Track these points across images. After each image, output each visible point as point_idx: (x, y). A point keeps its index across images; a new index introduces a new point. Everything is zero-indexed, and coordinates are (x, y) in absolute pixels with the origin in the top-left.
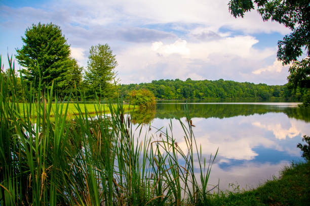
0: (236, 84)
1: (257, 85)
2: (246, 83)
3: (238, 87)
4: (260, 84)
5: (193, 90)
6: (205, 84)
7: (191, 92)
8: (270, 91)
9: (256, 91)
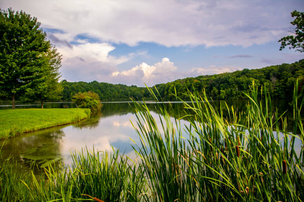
0: (111, 86)
1: (129, 87)
2: (119, 84)
3: (114, 88)
4: (132, 86)
5: (70, 92)
6: (82, 86)
7: (68, 94)
8: (141, 92)
9: (129, 92)
